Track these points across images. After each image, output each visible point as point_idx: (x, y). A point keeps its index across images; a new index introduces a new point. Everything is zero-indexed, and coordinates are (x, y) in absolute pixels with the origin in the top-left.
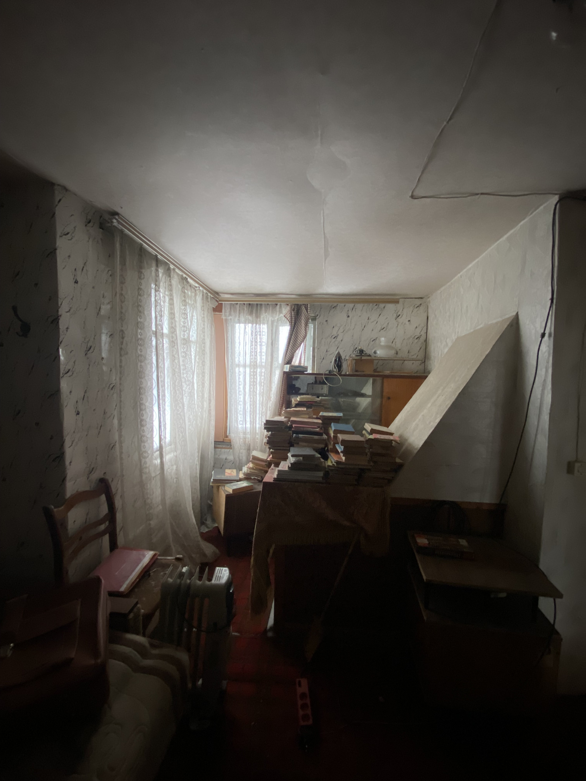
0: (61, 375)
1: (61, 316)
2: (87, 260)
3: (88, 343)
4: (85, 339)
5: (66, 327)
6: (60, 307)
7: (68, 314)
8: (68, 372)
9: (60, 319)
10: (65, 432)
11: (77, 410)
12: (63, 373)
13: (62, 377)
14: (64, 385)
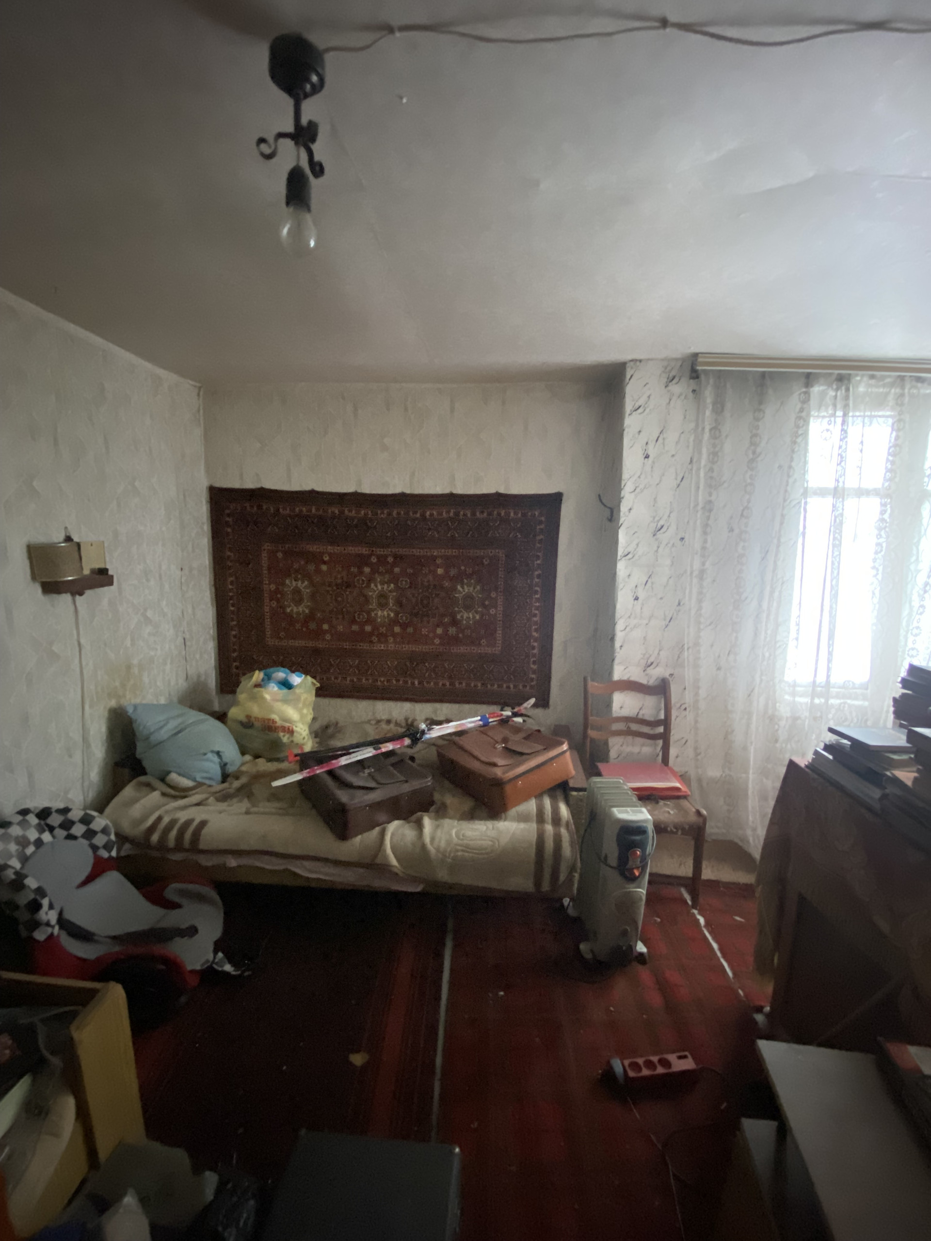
0: (619, 558)
1: (623, 498)
2: (664, 427)
3: (658, 522)
4: (654, 518)
5: (629, 508)
6: (622, 489)
7: (633, 494)
8: (628, 554)
9: (622, 501)
10: (618, 615)
11: (635, 595)
12: (621, 556)
13: (619, 560)
14: (621, 567)
